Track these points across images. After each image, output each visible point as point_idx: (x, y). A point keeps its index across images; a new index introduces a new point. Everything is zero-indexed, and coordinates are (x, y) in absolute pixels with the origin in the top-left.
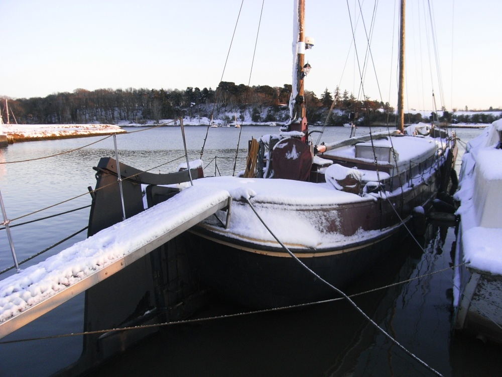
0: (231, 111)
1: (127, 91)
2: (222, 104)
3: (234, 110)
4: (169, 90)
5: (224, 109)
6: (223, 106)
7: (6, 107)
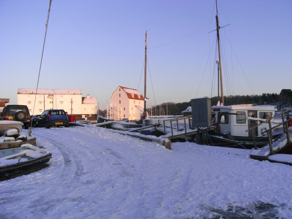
0: (288, 106)
1: (229, 97)
2: (283, 102)
3: (290, 106)
4: (252, 95)
5: (284, 105)
6: (284, 104)
7: (166, 109)
